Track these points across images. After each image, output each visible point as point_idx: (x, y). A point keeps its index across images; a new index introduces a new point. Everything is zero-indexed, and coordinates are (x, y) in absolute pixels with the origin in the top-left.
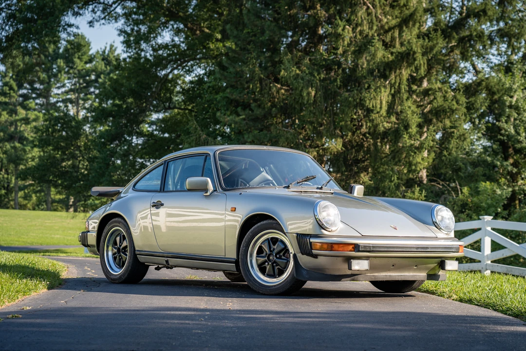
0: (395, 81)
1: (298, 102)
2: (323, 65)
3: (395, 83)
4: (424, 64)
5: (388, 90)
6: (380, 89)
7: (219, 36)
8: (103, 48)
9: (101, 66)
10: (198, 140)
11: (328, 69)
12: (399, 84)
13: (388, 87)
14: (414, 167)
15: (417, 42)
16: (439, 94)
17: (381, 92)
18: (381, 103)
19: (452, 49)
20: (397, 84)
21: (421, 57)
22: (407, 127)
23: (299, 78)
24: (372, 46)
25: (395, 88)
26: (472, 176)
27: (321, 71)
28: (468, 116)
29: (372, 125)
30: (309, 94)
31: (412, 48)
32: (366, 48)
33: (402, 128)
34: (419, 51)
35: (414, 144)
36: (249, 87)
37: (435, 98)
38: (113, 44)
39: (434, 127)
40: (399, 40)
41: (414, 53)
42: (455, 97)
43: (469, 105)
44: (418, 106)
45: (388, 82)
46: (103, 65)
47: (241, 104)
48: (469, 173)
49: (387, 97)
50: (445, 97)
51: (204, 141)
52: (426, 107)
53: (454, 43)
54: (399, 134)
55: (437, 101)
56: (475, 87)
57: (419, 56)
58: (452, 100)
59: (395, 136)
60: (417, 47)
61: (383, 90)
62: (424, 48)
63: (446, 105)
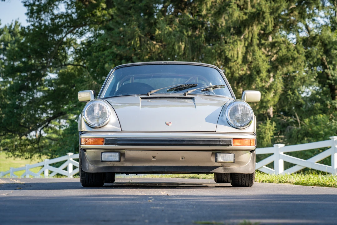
0: (249, 35)
1: (171, 54)
2: (190, 25)
3: (248, 37)
4: (272, 21)
5: (243, 43)
6: (237, 42)
7: (104, 6)
8: (10, 24)
9: (8, 37)
10: (91, 87)
11: (194, 28)
12: (252, 38)
13: (243, 40)
14: (264, 104)
15: (265, 4)
16: (283, 46)
17: (237, 44)
18: (238, 53)
19: (292, 11)
20: (250, 38)
21: (269, 16)
22: (259, 72)
23: (172, 35)
24: (230, 8)
25: (248, 41)
26: (312, 111)
27: (189, 29)
28: (306, 63)
29: (230, 71)
30: (179, 47)
31: (262, 9)
32: (225, 10)
33: (255, 73)
34: (268, 11)
35: (265, 85)
36: (130, 44)
37: (280, 49)
38: (17, 20)
39: (280, 72)
40: (251, 3)
41: (264, 13)
42: (296, 48)
43: (307, 54)
44: (267, 56)
45: (242, 37)
46: (10, 36)
47: (124, 57)
48: (308, 108)
49: (242, 49)
50: (288, 48)
51: (96, 87)
52: (273, 56)
53: (293, 6)
54: (252, 78)
55: (282, 51)
56: (311, 40)
57: (267, 15)
58: (294, 50)
59: (249, 80)
60: (265, 8)
61: (239, 42)
62: (272, 8)
63: (289, 54)
